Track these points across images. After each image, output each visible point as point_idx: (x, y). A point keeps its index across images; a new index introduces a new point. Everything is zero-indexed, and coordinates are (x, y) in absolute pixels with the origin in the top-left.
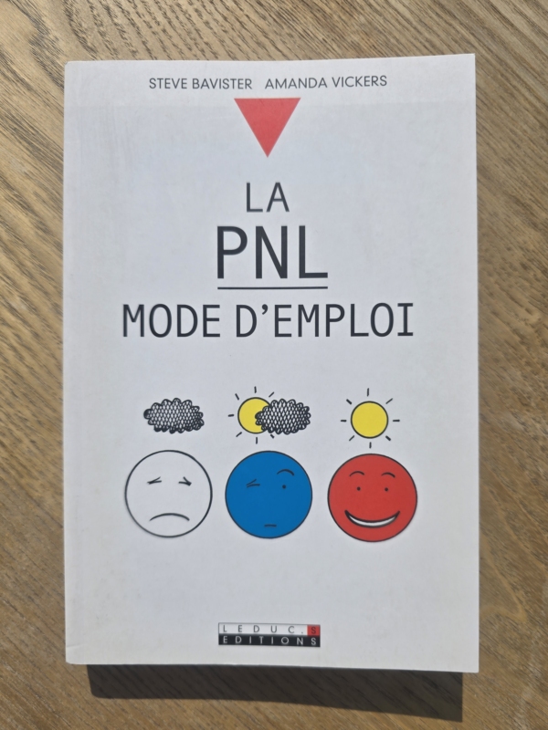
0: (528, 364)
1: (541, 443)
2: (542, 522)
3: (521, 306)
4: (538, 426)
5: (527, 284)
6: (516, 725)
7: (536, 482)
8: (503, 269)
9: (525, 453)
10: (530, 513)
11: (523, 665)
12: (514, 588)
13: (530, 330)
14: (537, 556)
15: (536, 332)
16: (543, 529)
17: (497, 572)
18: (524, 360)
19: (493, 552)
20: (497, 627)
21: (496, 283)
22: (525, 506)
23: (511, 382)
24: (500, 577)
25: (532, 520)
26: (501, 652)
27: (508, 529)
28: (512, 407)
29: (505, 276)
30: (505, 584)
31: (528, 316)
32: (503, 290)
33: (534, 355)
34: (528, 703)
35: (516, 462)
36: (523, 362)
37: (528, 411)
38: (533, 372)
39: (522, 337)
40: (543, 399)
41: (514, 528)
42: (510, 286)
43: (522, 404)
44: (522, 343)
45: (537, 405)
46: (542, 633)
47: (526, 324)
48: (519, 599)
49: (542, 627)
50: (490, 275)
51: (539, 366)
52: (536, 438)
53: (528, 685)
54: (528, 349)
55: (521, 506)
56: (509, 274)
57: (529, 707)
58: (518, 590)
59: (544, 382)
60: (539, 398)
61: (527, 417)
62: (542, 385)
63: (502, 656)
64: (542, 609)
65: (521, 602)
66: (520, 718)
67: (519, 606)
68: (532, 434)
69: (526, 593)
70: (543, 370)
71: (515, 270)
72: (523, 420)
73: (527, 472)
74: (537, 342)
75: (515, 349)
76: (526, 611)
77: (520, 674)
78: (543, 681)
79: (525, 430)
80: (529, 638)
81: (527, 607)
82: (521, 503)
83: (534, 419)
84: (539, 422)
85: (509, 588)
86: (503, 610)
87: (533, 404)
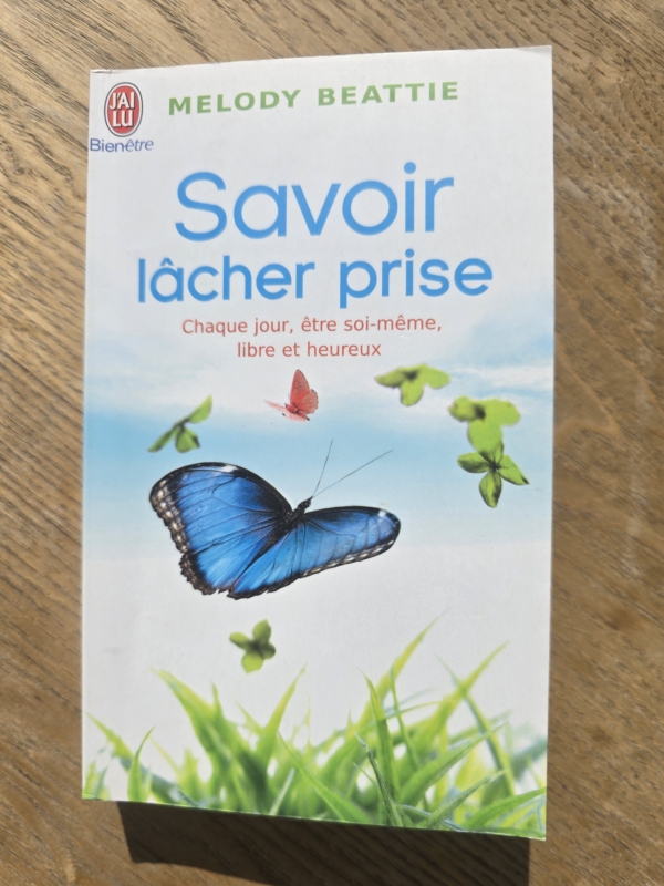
0: (583, 117)
1: (611, 213)
2: (624, 310)
3: (566, 49)
4: (605, 192)
5: (569, 22)
6: (624, 568)
7: (610, 260)
8: (540, 6)
9: (594, 227)
10: (609, 299)
11: (623, 491)
12: (601, 395)
13: (582, 77)
14: (624, 352)
15: (589, 78)
16: (627, 319)
17: (576, 376)
18: (578, 113)
19: (569, 352)
20: (585, 445)
21: (533, 23)
22: (601, 292)
23: (565, 141)
24: (582, 383)
25: (612, 308)
26: (594, 476)
27: (583, 321)
28: (569, 171)
29: (542, 15)
30: (589, 391)
31: (576, 60)
32: (542, 31)
33: (589, 106)
34: (636, 539)
35: (584, 238)
36: (577, 116)
37: (590, 174)
38: (590, 127)
39: (572, 86)
40: (607, 159)
41: (591, 320)
42: (550, 26)
43: (582, 166)
44: (574, 93)
45: (601, 167)
46: (641, 449)
47: (576, 70)
48: (608, 409)
49: (640, 440)
50: (524, 14)
51: (597, 120)
52: (604, 207)
53: (631, 515)
54: (581, 100)
55: (596, 292)
56: (547, 13)
57: (637, 544)
58: (604, 396)
59: (606, 138)
60: (602, 158)
61: (588, 182)
62: (604, 141)
63: (596, 482)
64: (637, 417)
65: (611, 411)
66: (627, 559)
67: (609, 417)
68: (598, 202)
69: (616, 399)
70: (603, 125)
71: (554, 6)
72: (586, 186)
73: (598, 250)
74: (591, 91)
75: (566, 101)
76: (619, 422)
77: (622, 502)
78: (651, 510)
79: (590, 198)
80: (627, 455)
81: (620, 417)
82: (597, 288)
83: (600, 184)
84: (606, 187)
85: (594, 396)
86: (590, 423)
87: (595, 166)
